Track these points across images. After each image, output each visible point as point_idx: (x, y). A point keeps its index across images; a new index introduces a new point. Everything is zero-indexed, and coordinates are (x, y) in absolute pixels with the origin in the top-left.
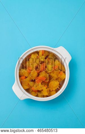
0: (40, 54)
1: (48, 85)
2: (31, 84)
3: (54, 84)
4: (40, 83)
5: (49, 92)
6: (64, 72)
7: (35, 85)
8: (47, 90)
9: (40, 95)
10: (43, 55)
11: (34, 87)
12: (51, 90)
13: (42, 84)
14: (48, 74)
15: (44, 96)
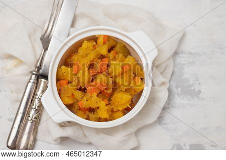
0: (101, 41)
1: (110, 100)
2: (78, 94)
3: (122, 98)
4: (95, 95)
5: (110, 113)
6: (142, 79)
7: (85, 98)
8: (107, 108)
9: (94, 117)
10: (104, 43)
11: (83, 101)
12: (115, 110)
13: (98, 96)
14: (112, 78)
15: (99, 120)
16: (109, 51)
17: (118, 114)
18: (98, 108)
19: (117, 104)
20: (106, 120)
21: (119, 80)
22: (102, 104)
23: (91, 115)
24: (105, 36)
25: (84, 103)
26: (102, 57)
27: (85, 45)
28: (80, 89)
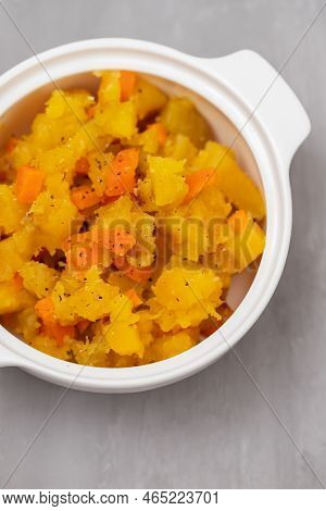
1: (147, 294)
2: (37, 274)
10: (124, 99)
12: (165, 328)
14: (153, 214)
16: (142, 126)
17: (174, 341)
18: (107, 319)
19: (171, 305)
22: (121, 305)
23: (82, 348)
24: (125, 74)
25: (60, 306)
26: (117, 145)
27: (58, 105)
28: (42, 257)
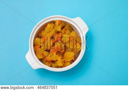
0: (57, 23)
1: (63, 56)
2: (46, 53)
3: (70, 55)
4: (55, 53)
5: (63, 63)
6: (80, 44)
7: (49, 55)
8: (61, 60)
9: (55, 66)
10: (59, 25)
11: (49, 57)
12: (66, 61)
13: (56, 54)
14: (64, 44)
15: (58, 67)
16: (62, 29)
17: (67, 63)
18: (57, 60)
19: (67, 58)
20: (61, 67)
21: (67, 45)
22: (59, 58)
23: (53, 65)
24: (59, 21)
25: (49, 58)
26: (58, 32)
27: (49, 26)
28: (47, 50)
